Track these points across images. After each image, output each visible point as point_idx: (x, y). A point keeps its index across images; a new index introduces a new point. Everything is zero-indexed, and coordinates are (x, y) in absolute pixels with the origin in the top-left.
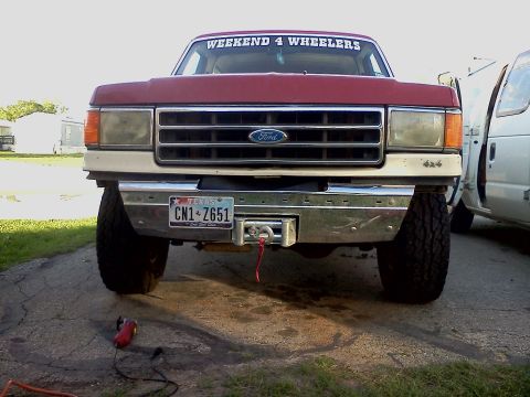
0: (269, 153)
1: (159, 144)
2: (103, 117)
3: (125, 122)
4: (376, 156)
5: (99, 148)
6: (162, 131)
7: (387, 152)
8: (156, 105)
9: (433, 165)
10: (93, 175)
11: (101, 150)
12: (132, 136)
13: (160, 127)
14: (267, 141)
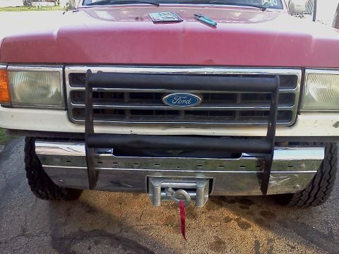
1: (71, 104)
4: (289, 118)
6: (73, 92)
7: (298, 113)
8: (65, 64)
13: (69, 88)
14: (181, 104)
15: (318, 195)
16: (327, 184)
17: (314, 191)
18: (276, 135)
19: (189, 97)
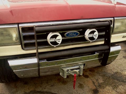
1: (24, 42)
7: (112, 34)
14: (72, 36)
18: (111, 42)
19: (75, 33)
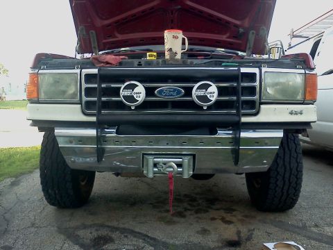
0: (170, 105)
1: (85, 99)
2: (40, 78)
3: (58, 82)
4: (254, 107)
5: (38, 102)
6: (87, 89)
7: (261, 103)
9: (296, 114)
10: (36, 123)
11: (40, 103)
12: (64, 92)
13: (84, 86)
14: (169, 96)
15: (290, 192)
16: (296, 179)
17: (286, 187)
19: (175, 90)
